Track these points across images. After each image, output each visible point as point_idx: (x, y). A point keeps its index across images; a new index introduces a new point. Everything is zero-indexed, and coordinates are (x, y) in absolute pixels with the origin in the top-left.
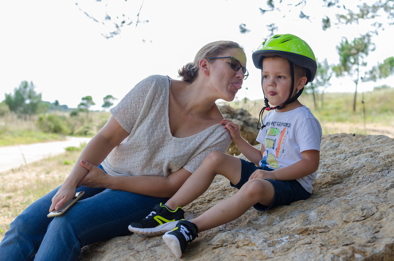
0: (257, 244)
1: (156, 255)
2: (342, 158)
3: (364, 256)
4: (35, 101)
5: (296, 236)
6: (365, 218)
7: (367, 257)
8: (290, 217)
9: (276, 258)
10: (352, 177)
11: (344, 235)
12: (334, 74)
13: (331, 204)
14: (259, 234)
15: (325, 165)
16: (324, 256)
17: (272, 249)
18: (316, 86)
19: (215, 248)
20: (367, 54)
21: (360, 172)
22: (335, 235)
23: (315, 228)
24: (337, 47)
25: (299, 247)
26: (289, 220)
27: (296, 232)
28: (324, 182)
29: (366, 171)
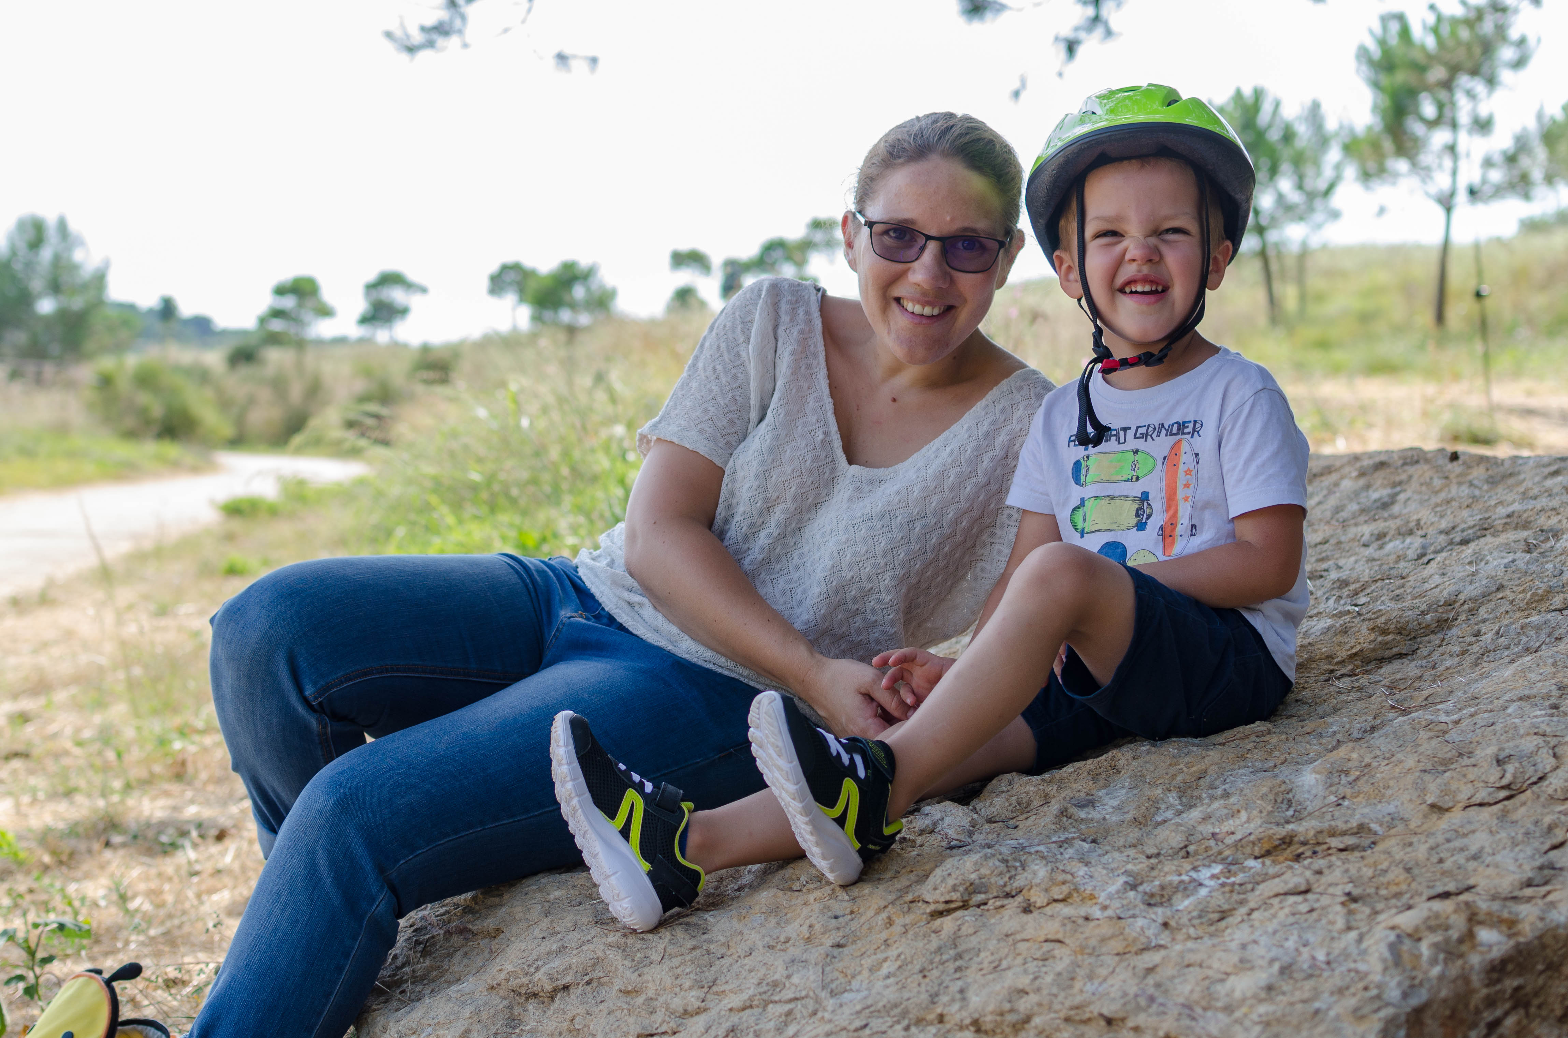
0: (1102, 898)
1: (710, 941)
2: (1411, 554)
3: (1510, 936)
4: (77, 303)
5: (1251, 863)
6: (1512, 791)
7: (1522, 940)
8: (1219, 792)
9: (1178, 947)
10: (1455, 631)
11: (1434, 859)
12: (1350, 172)
13: (1379, 740)
14: (1105, 859)
15: (1343, 583)
16: (1360, 939)
17: (1160, 913)
18: (1274, 222)
19: (941, 914)
20: (1491, 82)
21: (1483, 612)
22: (1398, 857)
23: (1321, 832)
24: (1363, 53)
25: (1265, 904)
26: (1216, 805)
27: (1248, 850)
28: (1343, 654)
29: (1508, 607)
